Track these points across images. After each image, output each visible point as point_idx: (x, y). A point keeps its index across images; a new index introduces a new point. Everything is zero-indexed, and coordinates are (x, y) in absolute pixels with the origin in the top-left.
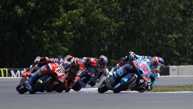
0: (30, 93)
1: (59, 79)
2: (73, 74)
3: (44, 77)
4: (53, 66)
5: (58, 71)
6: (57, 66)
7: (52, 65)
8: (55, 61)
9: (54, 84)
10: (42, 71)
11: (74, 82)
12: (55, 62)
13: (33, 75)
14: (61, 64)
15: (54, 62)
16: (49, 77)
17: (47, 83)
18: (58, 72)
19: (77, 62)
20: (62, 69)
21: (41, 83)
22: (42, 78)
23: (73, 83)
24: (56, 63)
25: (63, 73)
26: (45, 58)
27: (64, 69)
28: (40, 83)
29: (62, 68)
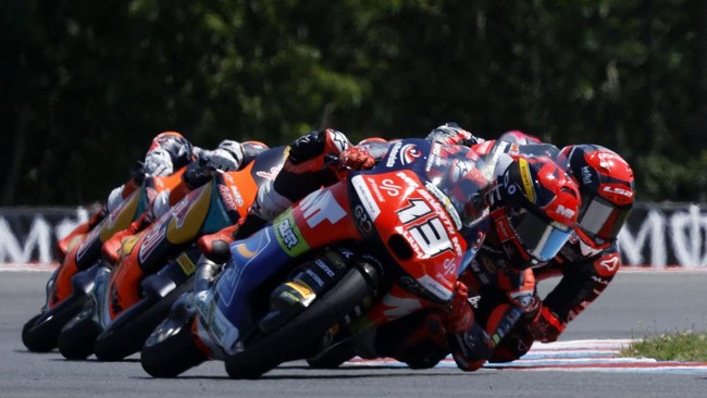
0: (228, 369)
1: (426, 281)
2: (508, 251)
3: (322, 265)
4: (384, 192)
5: (418, 222)
6: (409, 191)
7: (379, 183)
8: (398, 161)
9: (386, 313)
10: (312, 223)
11: (515, 305)
12: (399, 166)
13: (242, 249)
14: (437, 180)
15: (390, 163)
16: (354, 264)
17: (347, 305)
18: (414, 232)
19: (534, 170)
20: (443, 215)
21: (306, 304)
22: (309, 272)
23: (508, 313)
24: (401, 175)
25: (450, 237)
26: (323, 135)
27: (455, 214)
28: (299, 305)
29: (443, 207)
